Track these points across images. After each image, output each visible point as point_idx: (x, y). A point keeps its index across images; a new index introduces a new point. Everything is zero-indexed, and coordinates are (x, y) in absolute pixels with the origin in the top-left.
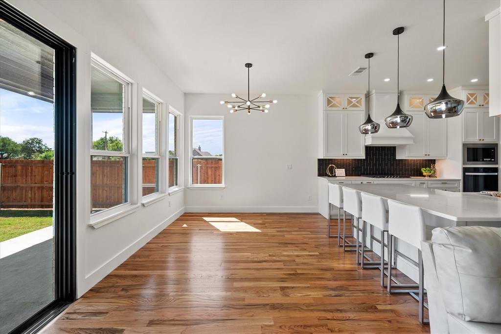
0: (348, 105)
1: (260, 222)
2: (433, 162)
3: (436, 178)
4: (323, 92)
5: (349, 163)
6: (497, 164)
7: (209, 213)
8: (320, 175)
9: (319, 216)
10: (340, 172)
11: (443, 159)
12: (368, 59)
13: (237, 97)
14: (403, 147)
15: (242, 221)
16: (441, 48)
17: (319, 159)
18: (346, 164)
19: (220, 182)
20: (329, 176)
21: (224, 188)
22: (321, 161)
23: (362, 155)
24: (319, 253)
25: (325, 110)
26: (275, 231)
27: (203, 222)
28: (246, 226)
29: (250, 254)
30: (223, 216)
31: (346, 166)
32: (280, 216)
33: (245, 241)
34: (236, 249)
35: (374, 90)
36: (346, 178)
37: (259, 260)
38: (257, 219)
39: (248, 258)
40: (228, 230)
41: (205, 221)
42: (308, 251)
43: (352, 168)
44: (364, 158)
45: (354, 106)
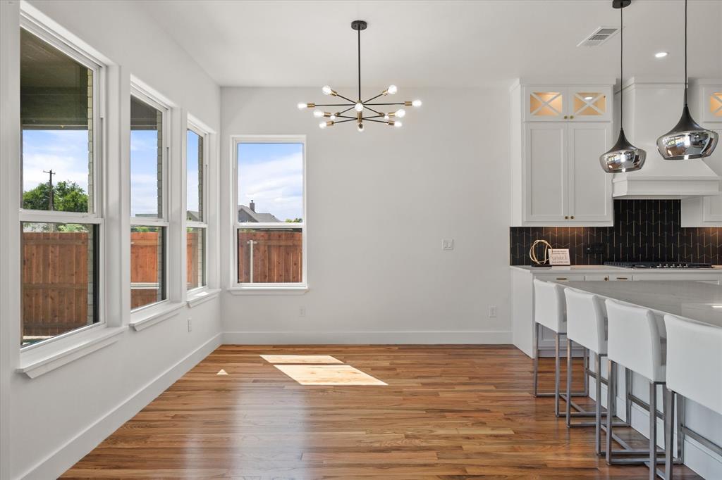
0: (575, 111)
1: (386, 364)
4: (521, 82)
5: (579, 237)
7: (274, 346)
8: (514, 262)
9: (514, 352)
10: (560, 256)
12: (619, 10)
13: (334, 94)
14: (696, 200)
15: (345, 363)
17: (512, 229)
18: (573, 237)
19: (297, 279)
20: (534, 264)
21: (307, 291)
22: (517, 232)
23: (606, 219)
24: (513, 431)
25: (526, 122)
26: (417, 385)
27: (261, 365)
28: (355, 373)
29: (364, 433)
30: (304, 351)
31: (573, 243)
32: (428, 353)
33: (353, 406)
34: (333, 422)
35: (633, 78)
36: (571, 269)
37: (383, 445)
38: (379, 358)
39: (360, 441)
40: (317, 381)
41: (266, 363)
42: (489, 427)
43: (585, 248)
44: (612, 225)
45: (590, 112)
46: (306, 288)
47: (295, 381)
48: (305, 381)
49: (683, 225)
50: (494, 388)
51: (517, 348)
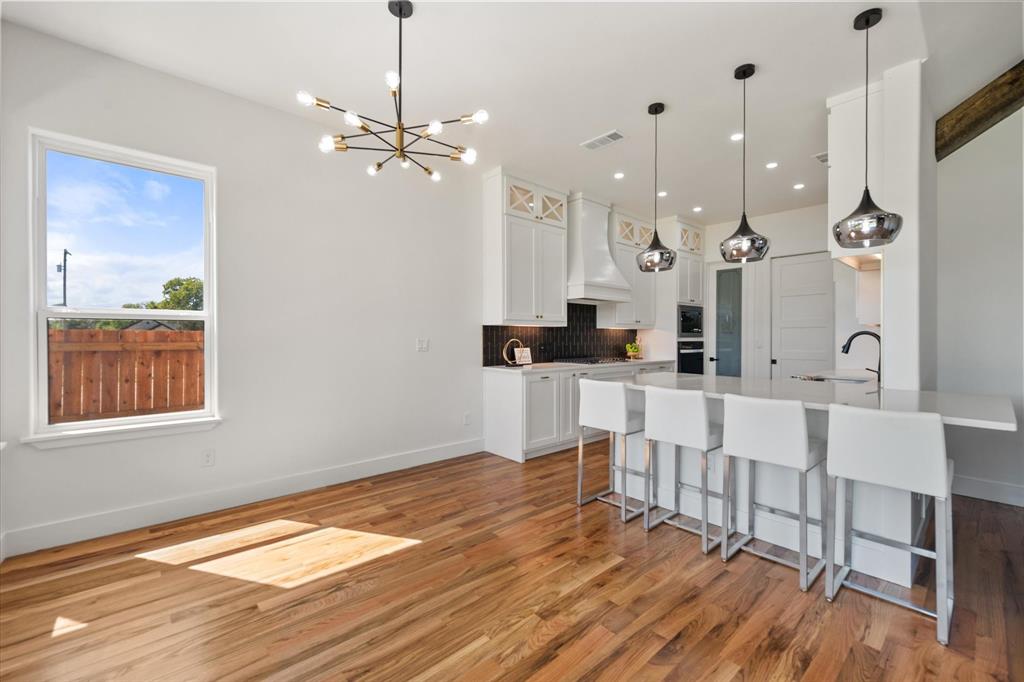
0: (544, 212)
1: (379, 510)
2: (633, 333)
3: (640, 361)
4: (503, 169)
5: (535, 336)
6: (702, 336)
7: (153, 529)
8: (488, 362)
9: (487, 461)
10: (523, 354)
11: (650, 327)
12: (654, 116)
14: (611, 305)
15: (321, 527)
16: (737, 137)
17: (486, 328)
18: (531, 336)
19: (196, 403)
20: (508, 365)
21: (218, 423)
22: (489, 331)
23: (560, 319)
24: (620, 555)
25: (506, 214)
26: (456, 530)
27: (158, 575)
28: (352, 537)
29: (484, 639)
30: (223, 523)
31: (531, 342)
32: (414, 480)
33: (415, 596)
34: (420, 641)
35: (581, 193)
36: (533, 368)
37: (535, 648)
38: (360, 503)
39: (499, 659)
40: (308, 572)
41: (165, 568)
42: (595, 559)
43: (540, 346)
44: (566, 325)
45: (552, 216)
46: (217, 417)
47: (267, 587)
48: (286, 580)
49: (598, 327)
50: (534, 508)
51: (493, 455)
